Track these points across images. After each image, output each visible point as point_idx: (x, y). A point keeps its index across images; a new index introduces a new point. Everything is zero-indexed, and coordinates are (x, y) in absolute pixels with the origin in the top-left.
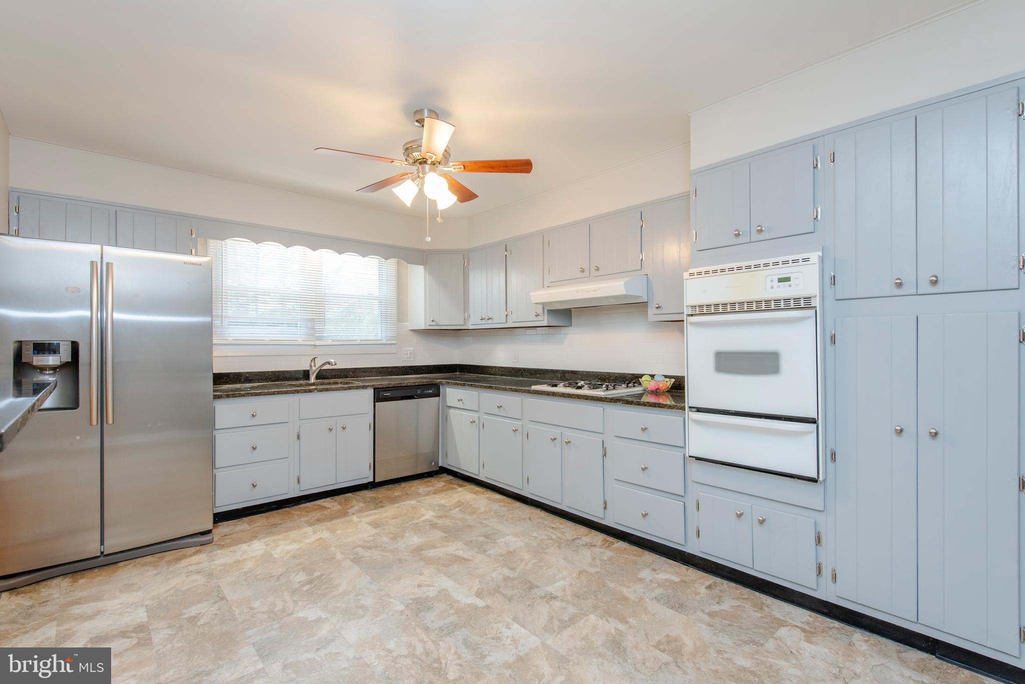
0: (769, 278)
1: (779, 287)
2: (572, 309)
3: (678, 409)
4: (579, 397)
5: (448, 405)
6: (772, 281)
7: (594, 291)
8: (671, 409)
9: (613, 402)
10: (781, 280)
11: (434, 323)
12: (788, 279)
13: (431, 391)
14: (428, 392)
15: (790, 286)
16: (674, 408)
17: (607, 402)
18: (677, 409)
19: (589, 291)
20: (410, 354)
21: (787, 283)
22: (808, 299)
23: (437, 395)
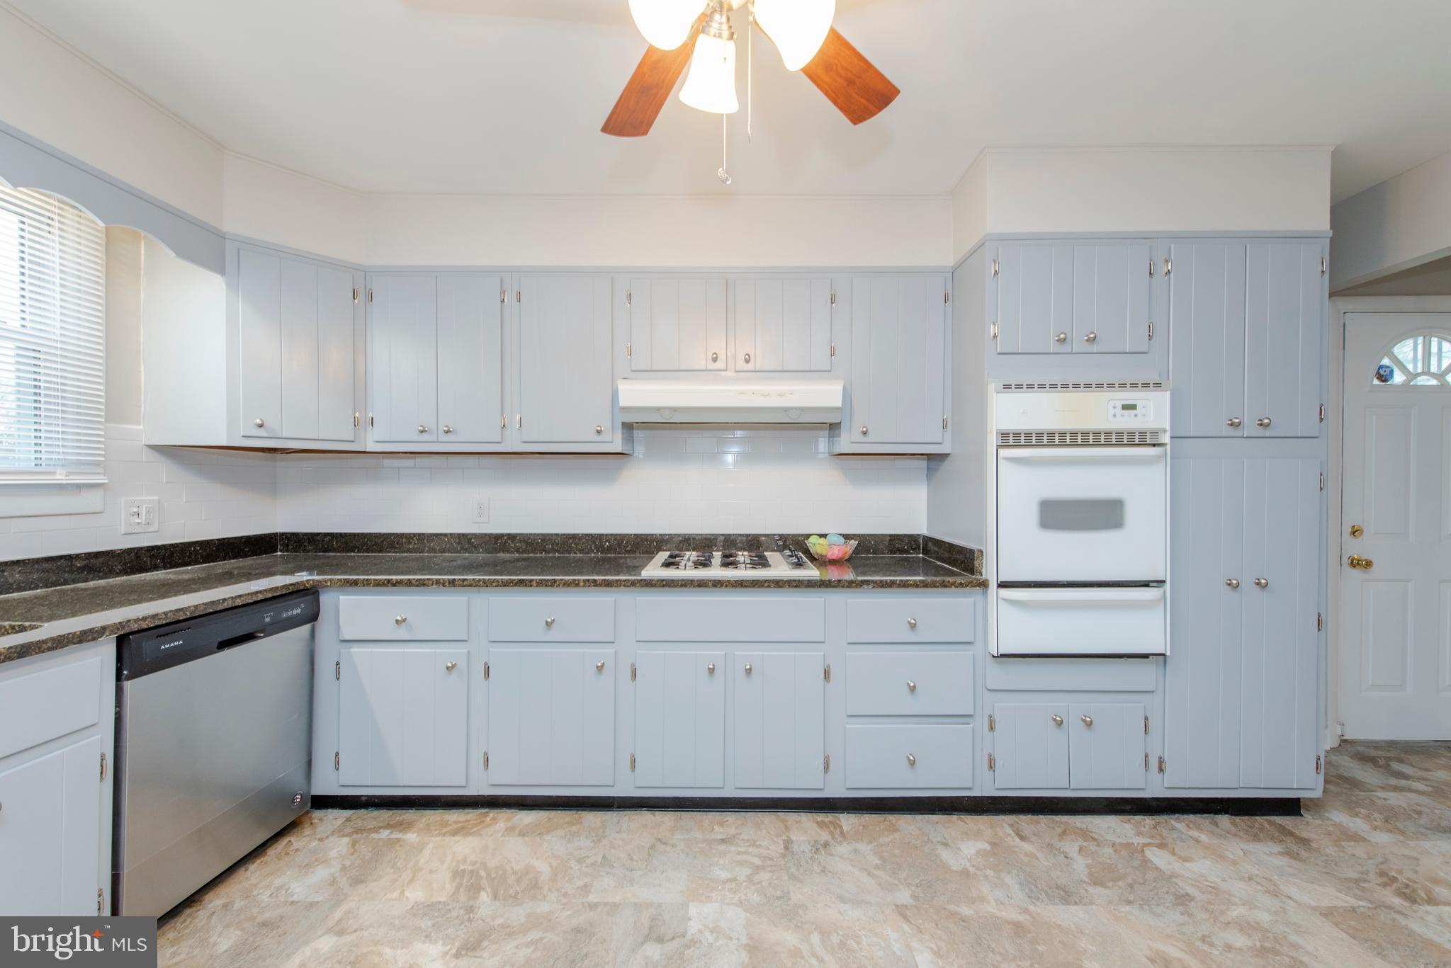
0: (1112, 404)
1: (1123, 416)
2: (635, 425)
3: (976, 586)
4: (781, 584)
5: (347, 638)
6: (1114, 407)
7: (780, 395)
8: (963, 587)
9: (856, 586)
10: (1125, 407)
11: (262, 432)
12: (1133, 407)
13: (299, 611)
14: (290, 613)
15: (1136, 416)
16: (967, 586)
17: (843, 587)
18: (972, 587)
19: (768, 395)
20: (148, 512)
21: (1133, 412)
22: (1155, 433)
23: (312, 617)
